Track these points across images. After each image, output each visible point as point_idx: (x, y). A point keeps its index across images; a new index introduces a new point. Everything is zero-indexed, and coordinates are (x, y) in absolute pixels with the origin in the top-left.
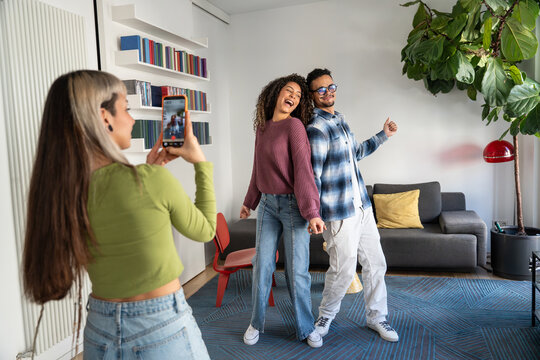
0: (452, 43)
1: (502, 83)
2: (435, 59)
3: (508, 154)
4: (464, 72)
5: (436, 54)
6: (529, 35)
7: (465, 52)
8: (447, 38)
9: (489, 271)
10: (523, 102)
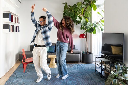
0: (75, 13)
1: (85, 22)
2: (72, 16)
3: (84, 37)
4: (78, 19)
5: (72, 15)
6: (90, 12)
7: (78, 15)
8: (75, 12)
9: (81, 62)
10: (89, 26)
